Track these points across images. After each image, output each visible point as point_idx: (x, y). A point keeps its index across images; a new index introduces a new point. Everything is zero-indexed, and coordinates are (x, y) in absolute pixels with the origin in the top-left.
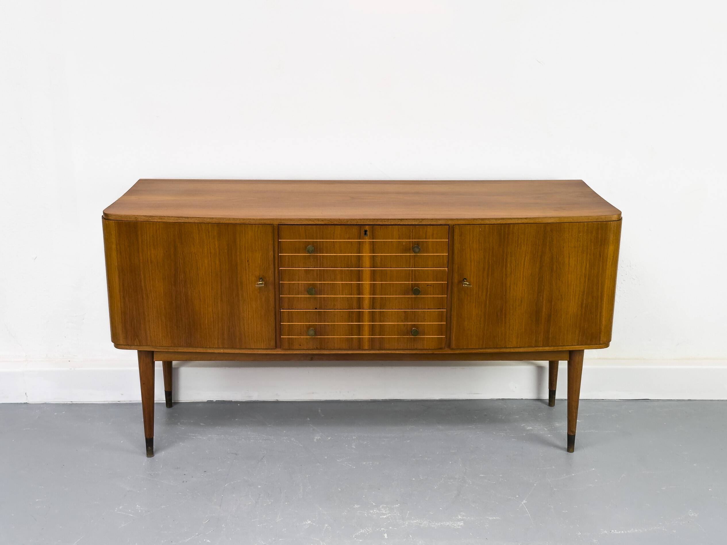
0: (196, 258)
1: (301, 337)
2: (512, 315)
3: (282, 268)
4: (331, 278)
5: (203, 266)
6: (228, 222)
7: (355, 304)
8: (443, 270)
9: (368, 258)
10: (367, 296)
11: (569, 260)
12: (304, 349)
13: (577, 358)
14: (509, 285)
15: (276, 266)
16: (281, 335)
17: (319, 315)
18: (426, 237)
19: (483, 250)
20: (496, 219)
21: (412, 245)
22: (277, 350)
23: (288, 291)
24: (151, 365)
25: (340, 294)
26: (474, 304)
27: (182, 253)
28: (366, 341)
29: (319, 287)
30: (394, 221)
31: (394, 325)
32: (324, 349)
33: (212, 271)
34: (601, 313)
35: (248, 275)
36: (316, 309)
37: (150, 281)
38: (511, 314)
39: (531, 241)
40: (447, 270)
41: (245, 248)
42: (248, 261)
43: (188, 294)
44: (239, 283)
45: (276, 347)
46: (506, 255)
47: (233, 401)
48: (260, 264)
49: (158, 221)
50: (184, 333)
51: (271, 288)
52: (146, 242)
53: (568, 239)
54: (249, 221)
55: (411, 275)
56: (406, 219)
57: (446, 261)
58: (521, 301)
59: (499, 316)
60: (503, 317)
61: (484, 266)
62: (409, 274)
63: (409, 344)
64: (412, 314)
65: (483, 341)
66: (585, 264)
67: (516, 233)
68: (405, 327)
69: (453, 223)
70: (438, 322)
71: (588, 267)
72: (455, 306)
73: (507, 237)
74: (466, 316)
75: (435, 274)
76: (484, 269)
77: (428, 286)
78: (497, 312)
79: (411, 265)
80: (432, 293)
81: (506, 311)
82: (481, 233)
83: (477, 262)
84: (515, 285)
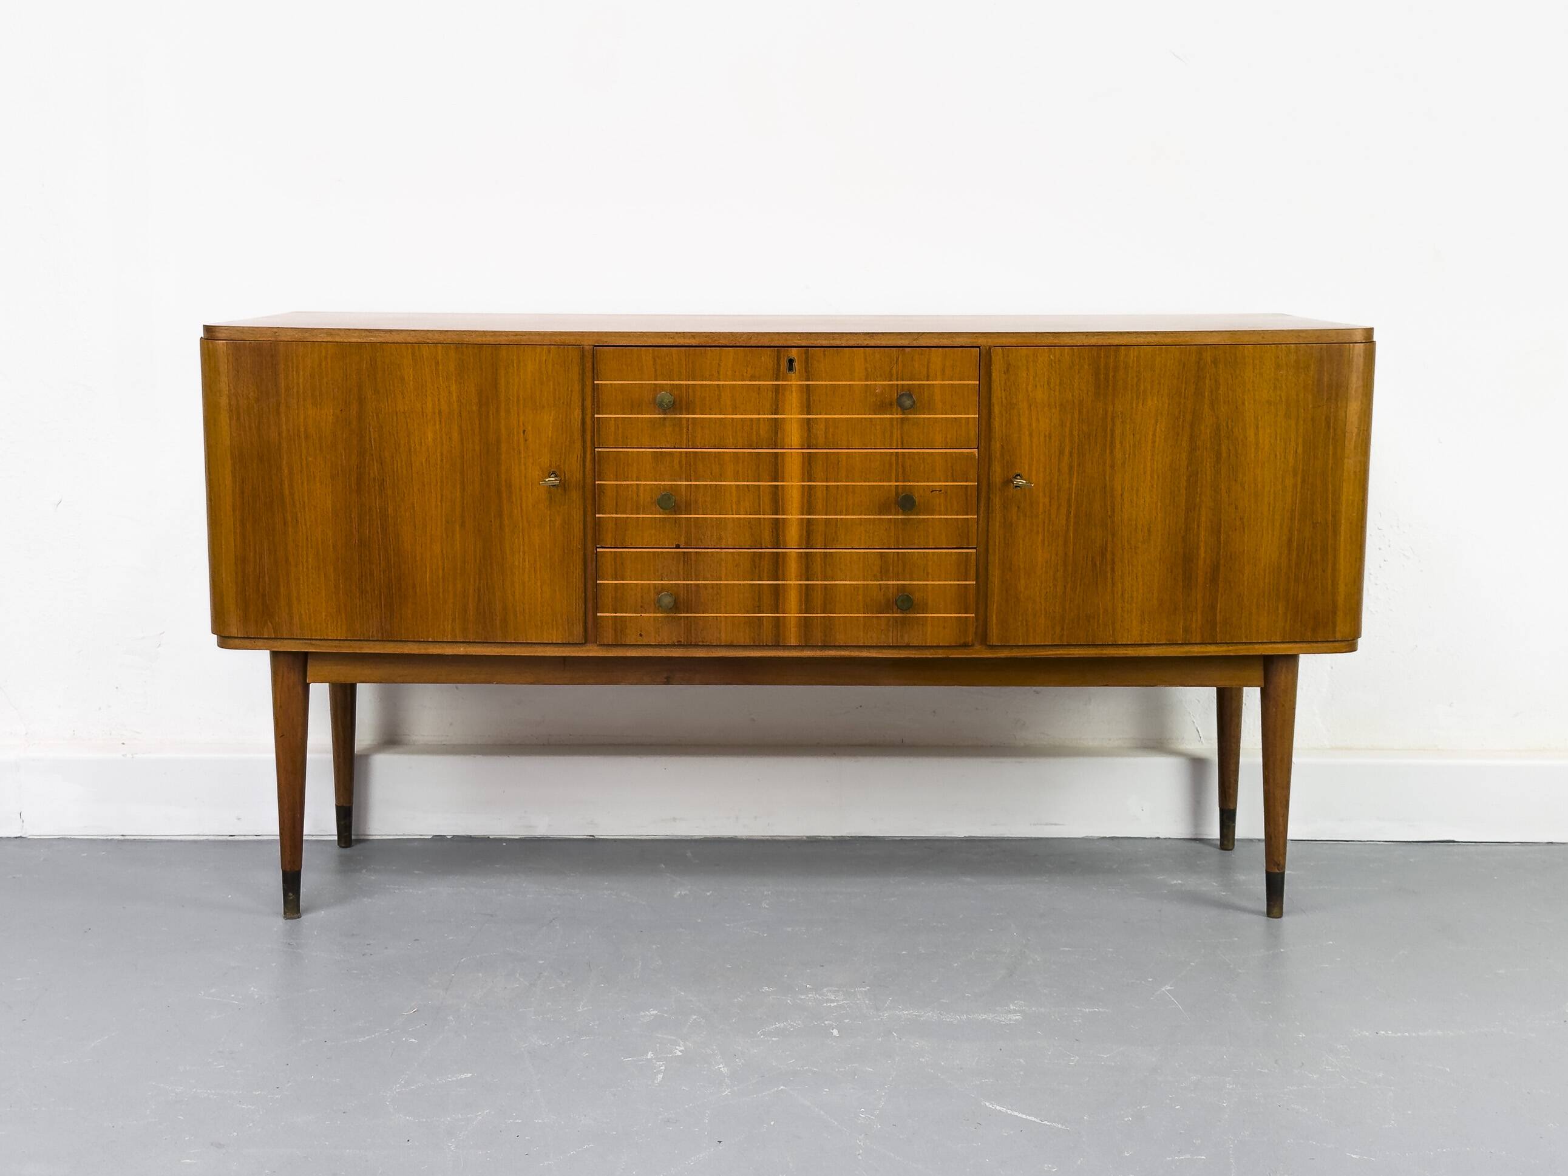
0: (407, 425)
1: (643, 615)
2: (1128, 564)
3: (600, 449)
4: (711, 474)
5: (423, 444)
6: (479, 340)
7: (767, 536)
8: (967, 453)
9: (795, 426)
10: (793, 516)
11: (1256, 434)
12: (651, 646)
13: (1283, 677)
14: (1120, 492)
15: (589, 444)
16: (596, 609)
17: (684, 561)
18: (928, 376)
19: (1057, 405)
20: (1087, 334)
21: (896, 394)
22: (587, 648)
23: (615, 504)
24: (300, 689)
25: (732, 511)
26: (1040, 537)
27: (377, 416)
28: (792, 626)
29: (684, 493)
30: (855, 338)
31: (856, 587)
32: (696, 646)
33: (442, 454)
34: (1334, 564)
35: (525, 464)
36: (678, 547)
37: (302, 483)
38: (1126, 562)
39: (1168, 386)
40: (977, 455)
41: (518, 401)
42: (524, 431)
43: (388, 510)
44: (503, 483)
45: (585, 641)
46: (1113, 420)
47: (491, 837)
48: (552, 438)
49: (324, 340)
50: (377, 605)
51: (575, 495)
52: (295, 390)
53: (1253, 382)
54: (527, 337)
55: (894, 467)
56: (883, 333)
57: (973, 433)
58: (1149, 531)
59: (1098, 565)
60: (1109, 568)
61: (1061, 444)
62: (891, 464)
63: (891, 634)
64: (898, 560)
65: (1063, 629)
66: (1293, 444)
67: (1132, 368)
68: (882, 591)
69: (990, 342)
70: (958, 581)
71: (1300, 450)
72: (995, 542)
73: (1114, 377)
74: (1022, 566)
75: (949, 465)
76: (1061, 452)
77: (934, 492)
78: (1093, 558)
79: (895, 441)
80: (943, 509)
81: (1113, 554)
82: (1054, 365)
83: (1045, 436)
84: (1134, 492)
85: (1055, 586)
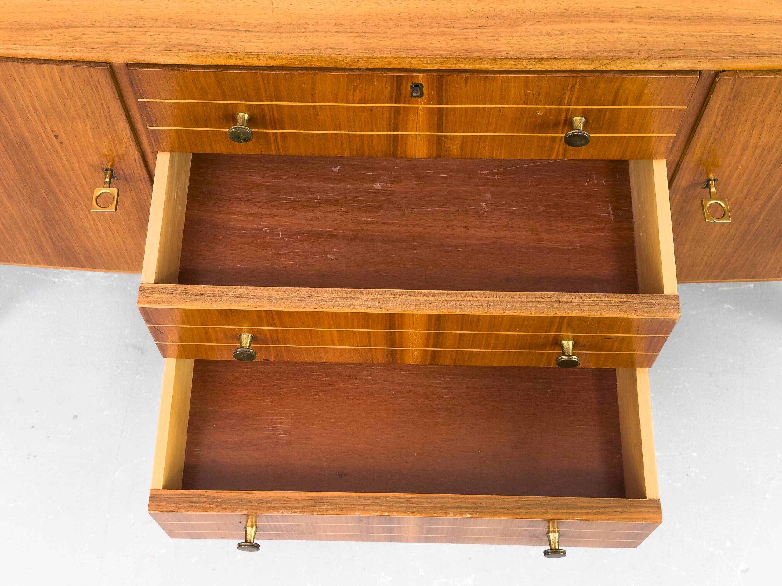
9: (421, 140)
30: (513, 63)
41: (36, 111)
42: (56, 136)
48: (95, 143)
56: (557, 59)
57: (663, 149)
69: (719, 67)
83: (764, 150)
85: (725, 248)
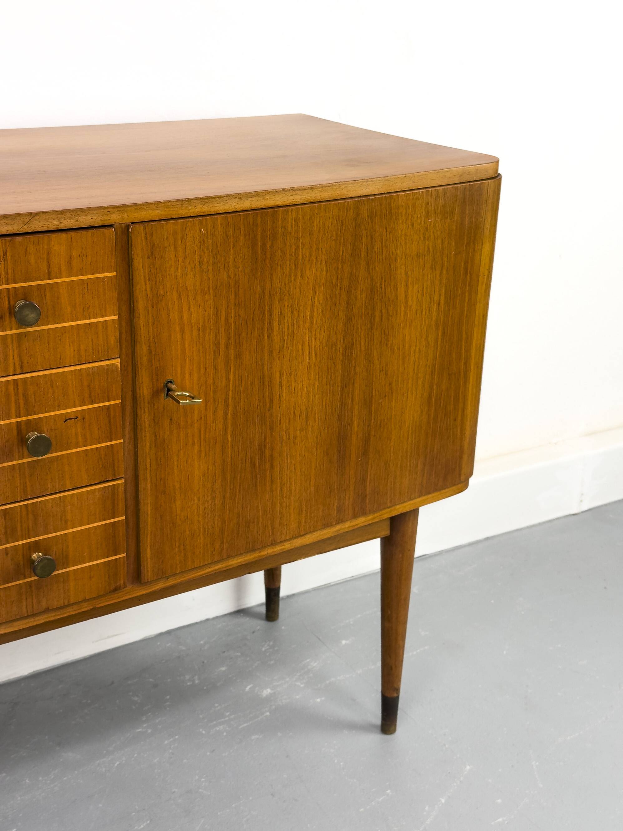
2: (287, 456)
8: (108, 365)
11: (406, 292)
14: (278, 380)
18: (49, 273)
19: (211, 290)
20: (240, 196)
21: (7, 302)
26: (196, 448)
34: (463, 410)
38: (285, 454)
39: (326, 251)
40: (119, 366)
46: (271, 298)
53: (405, 235)
55: (13, 399)
57: (113, 340)
58: (307, 416)
59: (257, 464)
60: (268, 466)
61: (216, 337)
62: (8, 396)
63: (24, 603)
64: (27, 514)
65: (222, 543)
66: (437, 296)
67: (290, 233)
68: (9, 555)
69: (128, 217)
70: (105, 520)
71: (442, 302)
72: (146, 465)
73: (272, 247)
74: (177, 486)
75: (85, 383)
76: (217, 346)
77: (68, 421)
78: (251, 458)
79: (11, 365)
80: (80, 439)
81: (272, 449)
82: (205, 240)
83: (199, 330)
84: (293, 376)
85: (214, 498)
